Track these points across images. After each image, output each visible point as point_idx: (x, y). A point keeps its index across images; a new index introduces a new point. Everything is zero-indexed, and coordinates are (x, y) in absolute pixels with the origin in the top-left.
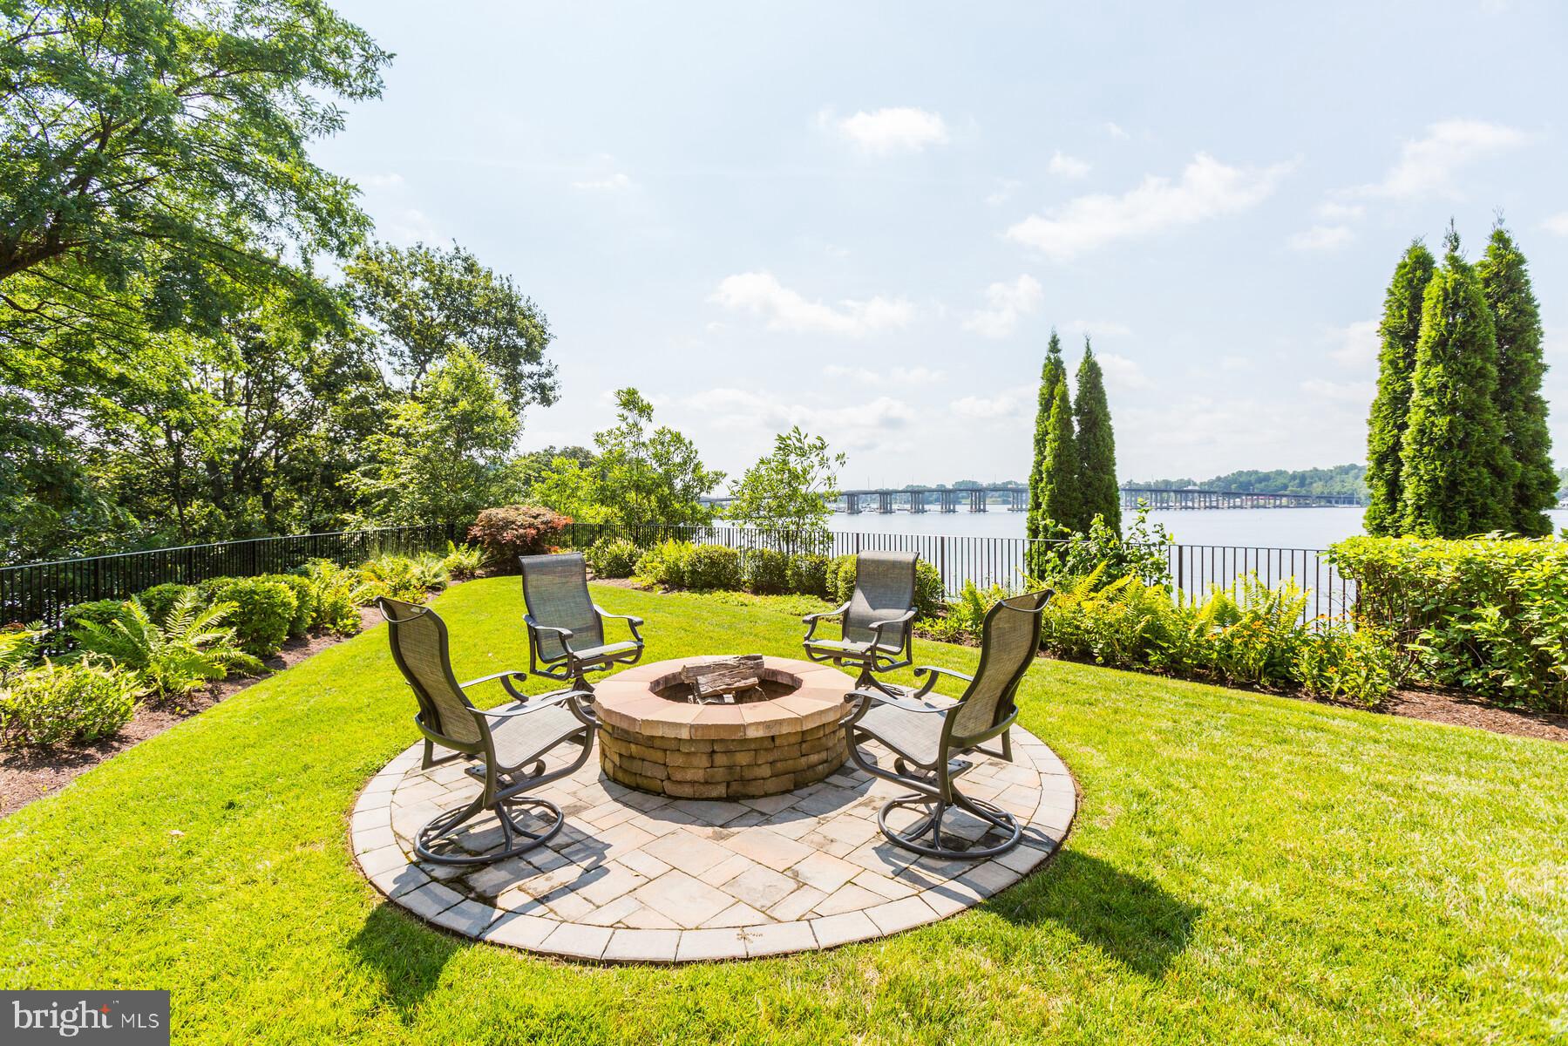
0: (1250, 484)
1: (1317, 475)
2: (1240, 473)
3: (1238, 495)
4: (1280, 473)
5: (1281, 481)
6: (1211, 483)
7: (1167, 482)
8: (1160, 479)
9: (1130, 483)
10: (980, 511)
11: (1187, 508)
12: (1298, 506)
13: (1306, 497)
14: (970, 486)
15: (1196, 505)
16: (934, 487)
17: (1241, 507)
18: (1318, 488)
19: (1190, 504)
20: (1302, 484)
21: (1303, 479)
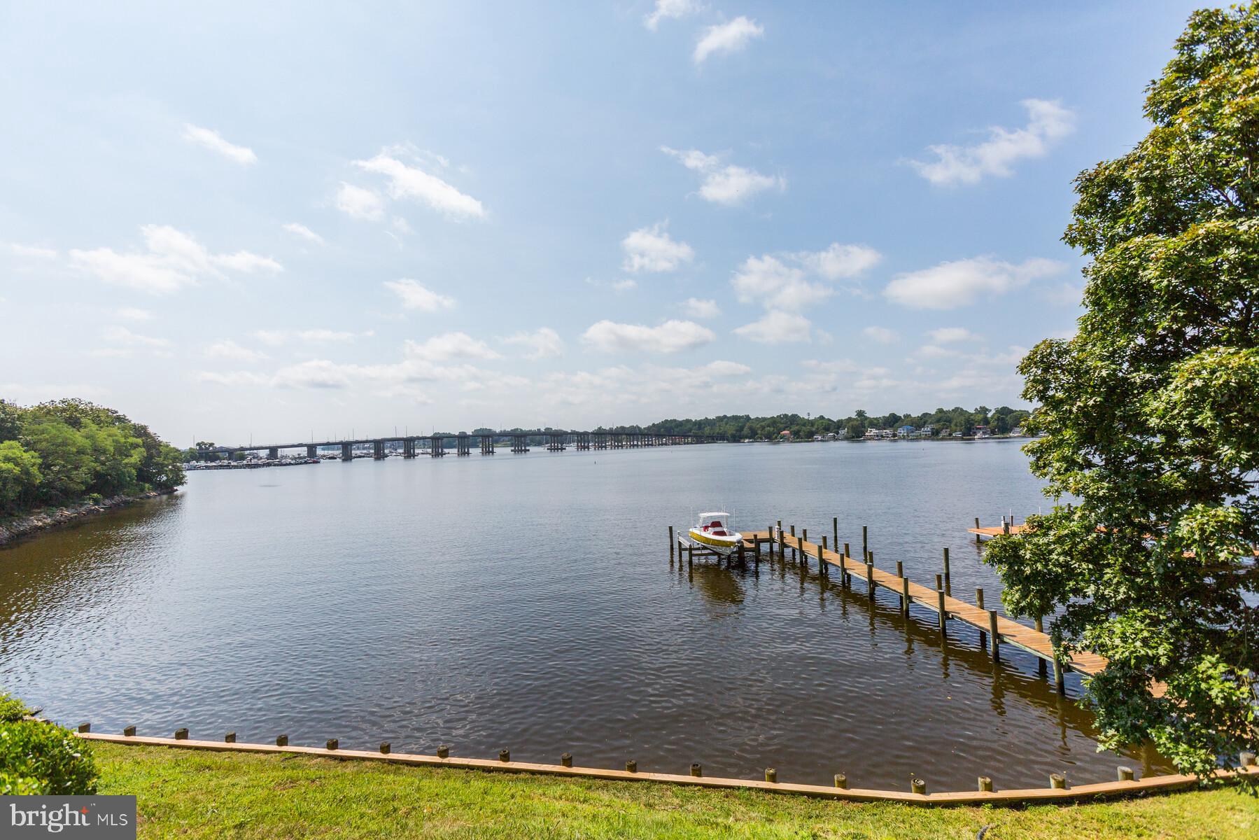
0: (671, 428)
1: (707, 422)
2: (666, 421)
3: (663, 436)
4: (688, 421)
5: (689, 426)
6: (649, 428)
7: (623, 428)
8: (619, 426)
9: (600, 428)
10: (489, 452)
11: (634, 446)
12: (697, 443)
13: (701, 437)
14: (486, 433)
15: (640, 443)
16: (457, 434)
17: (666, 444)
18: (707, 430)
19: (635, 443)
20: (700, 428)
21: (700, 424)
